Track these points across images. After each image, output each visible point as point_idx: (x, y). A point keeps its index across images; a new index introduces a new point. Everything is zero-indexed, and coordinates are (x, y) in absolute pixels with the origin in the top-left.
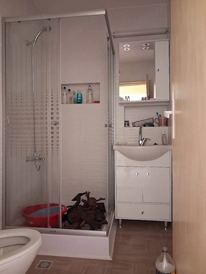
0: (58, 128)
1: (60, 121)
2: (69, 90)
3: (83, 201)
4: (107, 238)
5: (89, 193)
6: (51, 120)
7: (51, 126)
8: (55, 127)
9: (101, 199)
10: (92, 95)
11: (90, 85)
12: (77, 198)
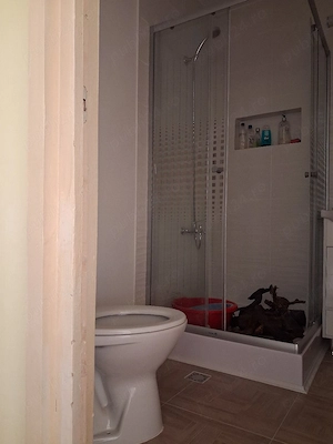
0: (222, 177)
1: (226, 165)
2: (250, 127)
3: (267, 302)
4: (300, 357)
5: (276, 288)
6: (212, 165)
7: (212, 174)
8: (218, 175)
9: (297, 301)
10: (288, 130)
11: (284, 114)
12: (257, 295)
